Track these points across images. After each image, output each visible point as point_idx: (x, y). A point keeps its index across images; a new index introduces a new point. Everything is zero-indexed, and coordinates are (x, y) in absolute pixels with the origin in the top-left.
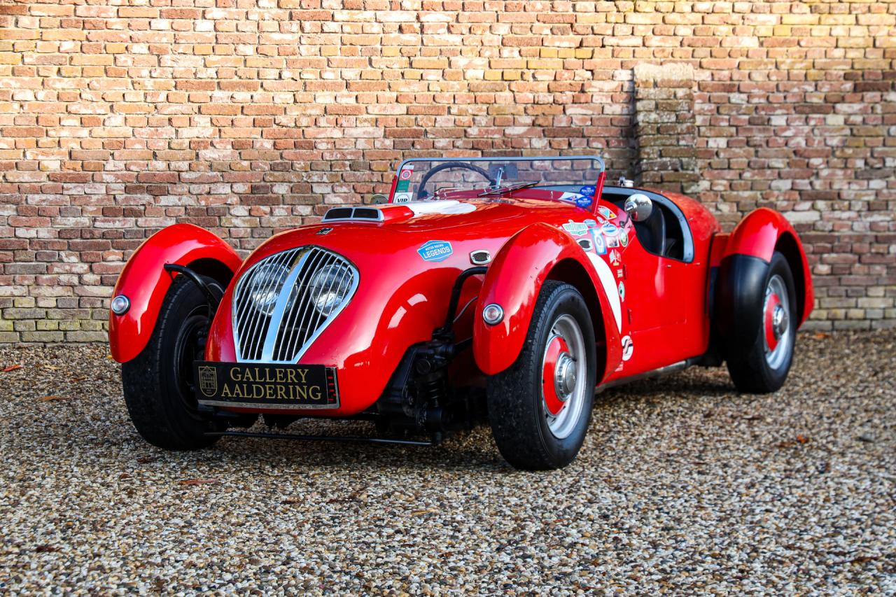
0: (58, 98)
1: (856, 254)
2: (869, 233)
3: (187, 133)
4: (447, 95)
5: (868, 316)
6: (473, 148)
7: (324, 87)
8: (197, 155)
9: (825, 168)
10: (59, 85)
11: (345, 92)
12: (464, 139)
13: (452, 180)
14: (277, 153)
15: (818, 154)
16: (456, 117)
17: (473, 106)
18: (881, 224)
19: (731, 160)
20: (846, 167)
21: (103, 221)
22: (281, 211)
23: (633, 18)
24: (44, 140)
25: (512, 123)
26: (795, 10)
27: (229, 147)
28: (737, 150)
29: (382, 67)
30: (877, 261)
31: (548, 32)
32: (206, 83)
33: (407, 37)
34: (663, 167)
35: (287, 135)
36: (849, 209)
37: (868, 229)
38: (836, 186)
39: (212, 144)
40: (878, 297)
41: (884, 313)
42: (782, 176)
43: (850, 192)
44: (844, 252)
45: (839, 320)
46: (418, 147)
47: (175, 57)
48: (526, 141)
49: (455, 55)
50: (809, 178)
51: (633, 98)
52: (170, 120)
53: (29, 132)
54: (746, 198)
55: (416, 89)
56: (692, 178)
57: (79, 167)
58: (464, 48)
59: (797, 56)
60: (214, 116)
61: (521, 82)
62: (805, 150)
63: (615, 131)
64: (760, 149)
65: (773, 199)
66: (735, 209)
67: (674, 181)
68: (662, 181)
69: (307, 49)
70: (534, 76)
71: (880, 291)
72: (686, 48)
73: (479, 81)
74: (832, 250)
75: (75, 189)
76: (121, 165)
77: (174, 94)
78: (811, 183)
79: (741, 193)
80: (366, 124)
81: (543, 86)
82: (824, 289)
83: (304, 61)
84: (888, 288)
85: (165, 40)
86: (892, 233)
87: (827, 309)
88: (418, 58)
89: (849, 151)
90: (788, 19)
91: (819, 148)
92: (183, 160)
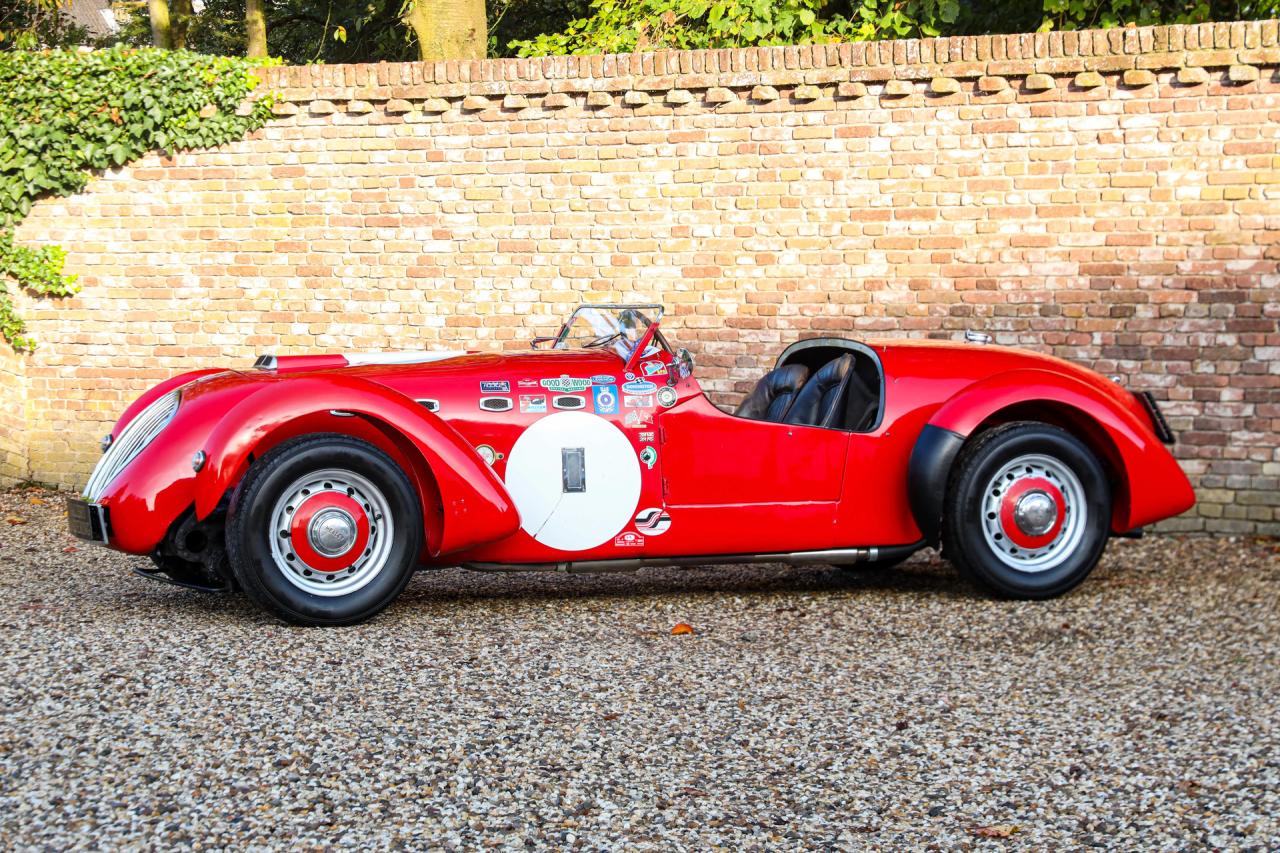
0: (735, 233)
3: (863, 272)
4: (1153, 219)
6: (1187, 288)
7: (1009, 212)
8: (873, 297)
10: (735, 219)
11: (1034, 218)
12: (1175, 276)
13: (1160, 329)
14: (958, 294)
16: (1166, 248)
17: (1186, 234)
24: (720, 281)
25: (1235, 256)
27: (905, 287)
29: (1075, 186)
32: (882, 211)
33: (1107, 149)
35: (968, 273)
39: (887, 284)
46: (1119, 287)
47: (849, 182)
48: (1253, 278)
49: (1164, 168)
52: (844, 256)
53: (707, 272)
55: (1116, 214)
57: (755, 312)
58: (1175, 159)
60: (889, 251)
61: (1248, 201)
69: (990, 168)
70: (1265, 194)
73: (1197, 202)
75: (749, 336)
76: (795, 309)
77: (849, 225)
80: (1056, 258)
83: (986, 182)
85: (838, 164)
88: (1120, 173)
92: (858, 303)
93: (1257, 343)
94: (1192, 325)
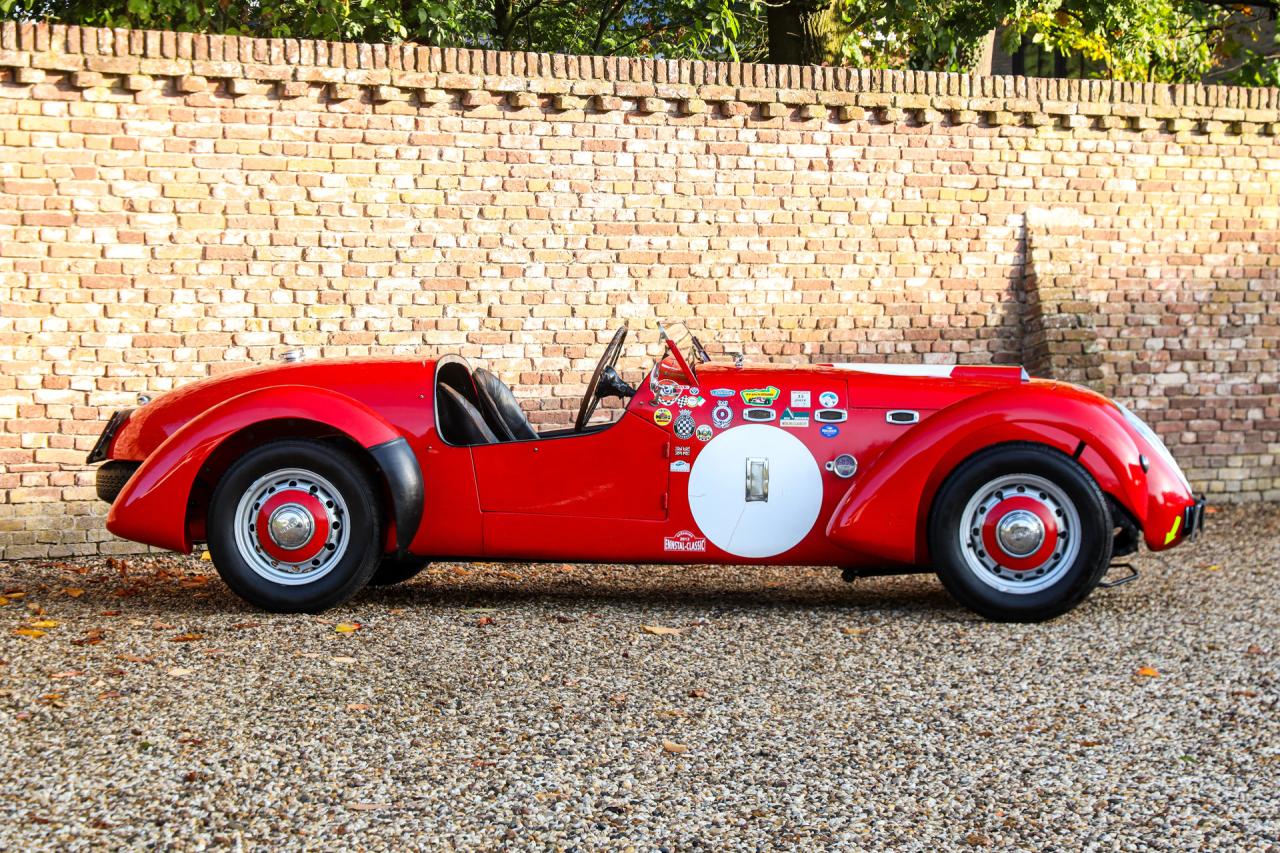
0: (479, 244)
1: (1218, 420)
2: (1230, 397)
3: (606, 285)
4: (853, 241)
5: (1228, 489)
6: (876, 303)
7: (738, 232)
8: (614, 311)
9: (1193, 325)
10: (480, 229)
11: (756, 237)
12: (868, 292)
14: (691, 307)
15: (1188, 309)
16: (861, 267)
17: (877, 254)
18: (1241, 387)
19: (1111, 316)
20: (1211, 325)
21: (521, 390)
23: (1025, 156)
24: (465, 295)
25: (912, 274)
26: (1170, 151)
27: (645, 301)
28: (1116, 305)
29: (793, 208)
30: (1237, 428)
31: (947, 170)
32: (625, 226)
33: (816, 175)
34: (1064, 324)
35: (701, 287)
36: (1214, 371)
37: (1230, 392)
38: (1203, 346)
39: (629, 299)
40: (1236, 467)
41: (1242, 485)
42: (1155, 333)
43: (1215, 351)
44: (1209, 418)
47: (596, 196)
48: (925, 294)
49: (861, 196)
50: (1178, 336)
51: (1025, 246)
52: (589, 269)
53: (450, 285)
55: (825, 235)
56: (1089, 336)
57: (497, 326)
58: (869, 188)
59: (1170, 201)
60: (631, 265)
61: (921, 227)
62: (1176, 306)
63: (1006, 283)
64: (1136, 304)
65: (1146, 360)
67: (1074, 340)
68: (1064, 340)
69: (723, 188)
70: (933, 221)
71: (1237, 461)
72: (1071, 191)
73: (883, 226)
74: (1198, 417)
76: (539, 323)
77: (593, 239)
78: (1181, 342)
79: (1117, 353)
80: (777, 274)
81: (941, 232)
82: (1191, 459)
83: (719, 201)
84: (1245, 457)
85: (586, 176)
86: (1249, 397)
88: (827, 199)
89: (1214, 307)
90: (1164, 160)
91: (1188, 304)
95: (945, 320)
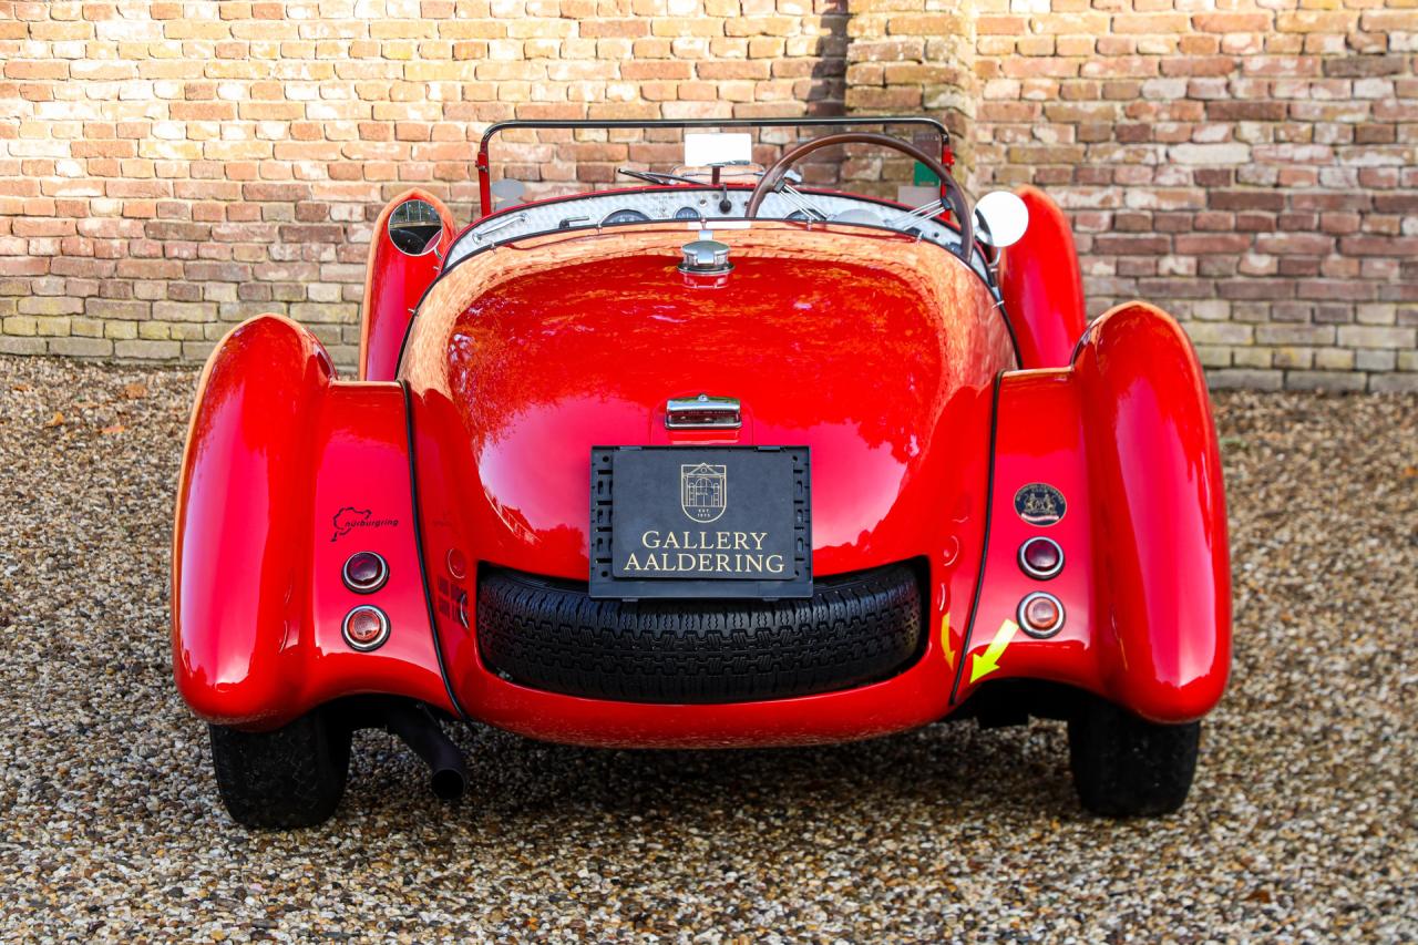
1: (1329, 233)
2: (1358, 191)
5: (1360, 365)
6: (563, 16)
8: (96, 30)
9: (1259, 54)
13: (526, 76)
14: (224, 25)
15: (1243, 24)
18: (1382, 172)
19: (1059, 38)
20: (1303, 53)
22: (236, 132)
27: (145, 16)
28: (1069, 18)
30: (1376, 250)
34: (889, 54)
36: (1312, 141)
37: (1355, 182)
38: (1282, 92)
39: (118, 10)
40: (1379, 325)
41: (1396, 360)
42: (1165, 70)
43: (1313, 103)
44: (1302, 230)
45: (1300, 369)
46: (464, 14)
48: (658, 2)
50: (1224, 73)
54: (1092, 116)
56: (943, 77)
62: (1213, 17)
64: (1117, 15)
65: (1147, 118)
66: (1072, 139)
67: (906, 84)
68: (885, 84)
71: (1387, 313)
74: (1277, 226)
79: (1080, 105)
82: (1265, 305)
84: (1404, 307)
86: (1408, 193)
87: (1270, 345)
89: (1309, 18)
91: (1244, 12)
92: (74, 38)
93: (665, 96)
94: (570, 71)
95: (700, 45)
